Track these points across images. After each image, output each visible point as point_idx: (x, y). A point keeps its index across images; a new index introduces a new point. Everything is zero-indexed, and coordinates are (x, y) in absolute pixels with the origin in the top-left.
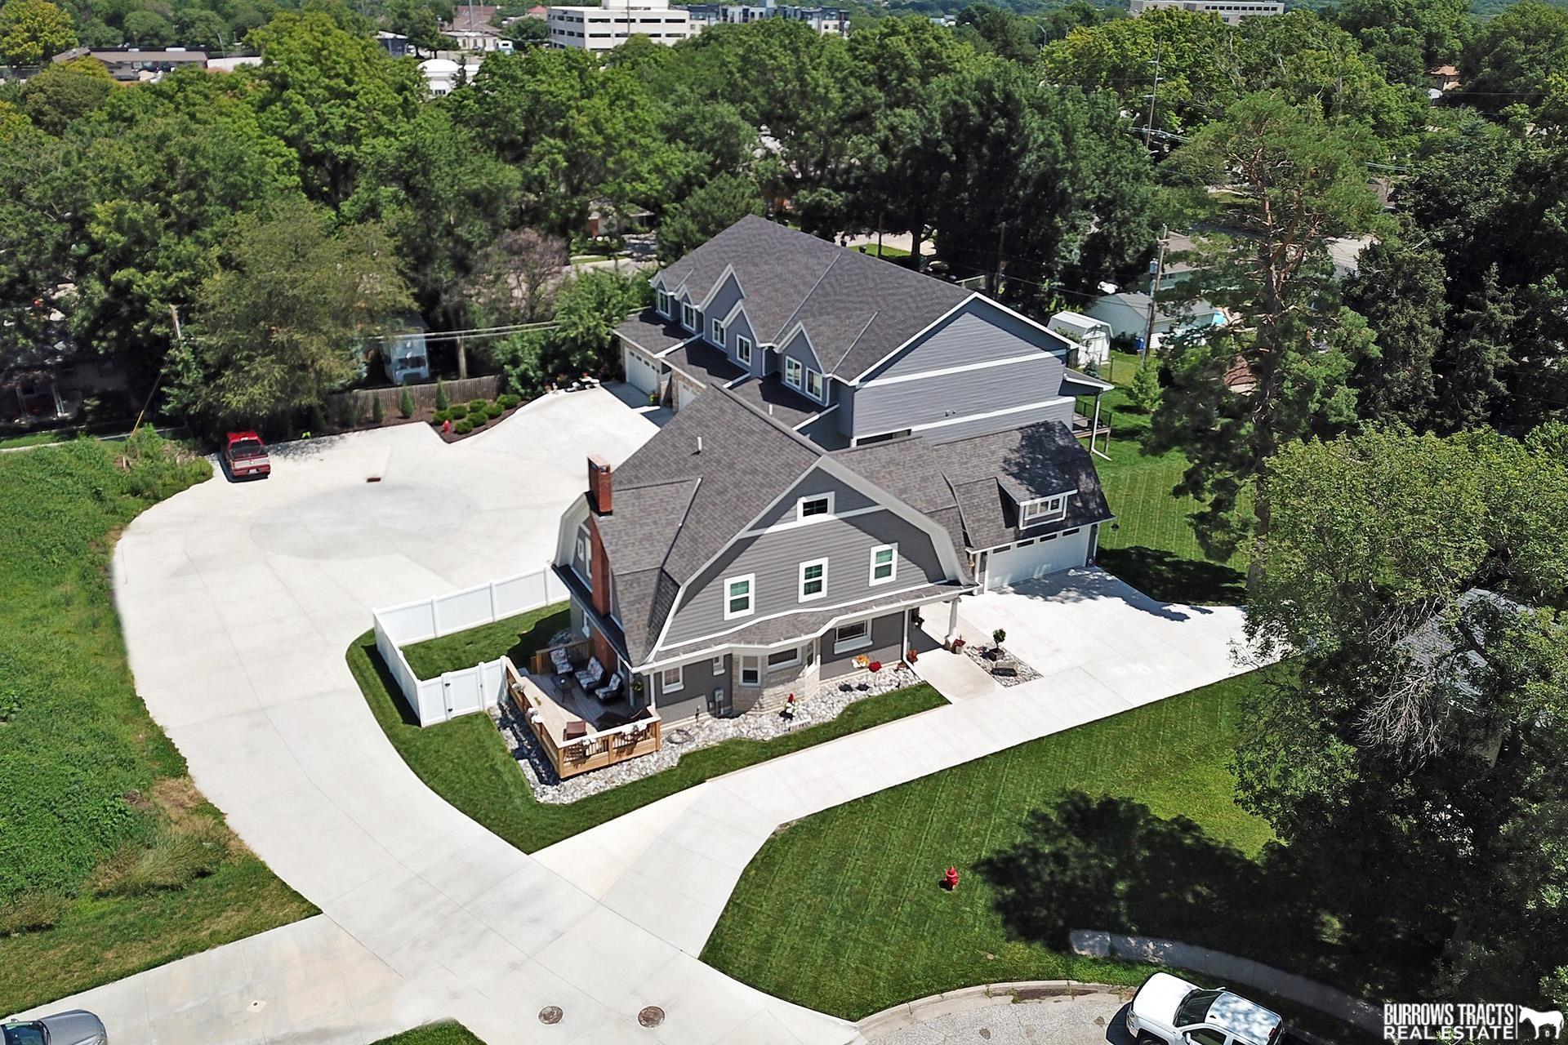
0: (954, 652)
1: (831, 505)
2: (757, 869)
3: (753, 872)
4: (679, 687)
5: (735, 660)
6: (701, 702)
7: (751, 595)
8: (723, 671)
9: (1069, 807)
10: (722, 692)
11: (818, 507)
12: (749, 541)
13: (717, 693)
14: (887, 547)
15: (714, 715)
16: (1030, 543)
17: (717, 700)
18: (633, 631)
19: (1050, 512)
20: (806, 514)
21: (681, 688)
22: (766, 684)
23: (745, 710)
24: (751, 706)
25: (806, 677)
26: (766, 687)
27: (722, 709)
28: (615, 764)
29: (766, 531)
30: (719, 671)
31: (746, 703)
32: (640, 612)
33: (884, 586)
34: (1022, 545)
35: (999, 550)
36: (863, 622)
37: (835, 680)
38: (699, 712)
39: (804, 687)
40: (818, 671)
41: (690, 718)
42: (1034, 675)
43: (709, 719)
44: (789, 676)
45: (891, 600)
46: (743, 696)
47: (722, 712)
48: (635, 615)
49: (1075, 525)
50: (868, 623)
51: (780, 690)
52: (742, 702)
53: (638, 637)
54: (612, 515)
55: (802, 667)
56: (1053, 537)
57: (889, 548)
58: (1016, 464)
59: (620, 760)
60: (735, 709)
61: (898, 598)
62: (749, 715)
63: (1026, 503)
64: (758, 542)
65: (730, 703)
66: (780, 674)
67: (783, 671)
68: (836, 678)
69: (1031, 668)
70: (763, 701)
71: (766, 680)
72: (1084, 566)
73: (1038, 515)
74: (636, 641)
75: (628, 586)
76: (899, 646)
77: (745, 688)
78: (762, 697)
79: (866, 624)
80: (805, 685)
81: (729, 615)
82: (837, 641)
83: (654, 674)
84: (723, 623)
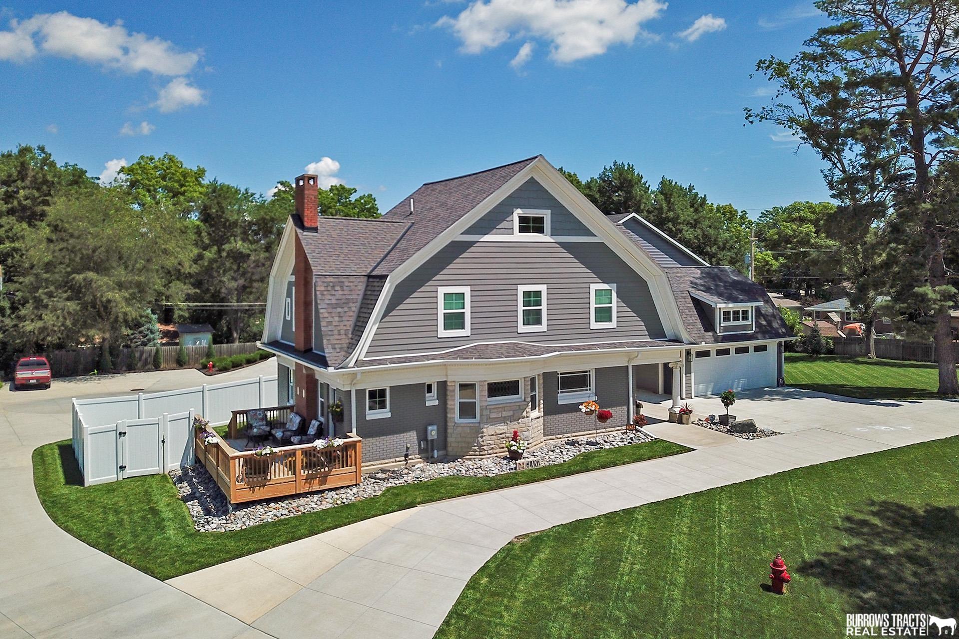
1: (547, 225)
2: (490, 576)
3: (484, 581)
4: (384, 414)
5: (449, 388)
6: (411, 438)
7: (467, 311)
8: (437, 403)
10: (435, 427)
11: (530, 225)
12: (464, 247)
13: (430, 428)
14: (606, 286)
15: (427, 459)
16: (726, 352)
17: (430, 438)
18: (333, 335)
19: (741, 322)
20: (522, 230)
21: (389, 415)
22: (487, 419)
23: (462, 454)
24: (469, 448)
25: (530, 419)
26: (487, 423)
27: (436, 451)
28: (305, 495)
29: (480, 239)
30: (432, 401)
31: (464, 445)
32: (342, 317)
33: (607, 331)
34: (720, 352)
35: (700, 354)
36: (586, 372)
37: (561, 438)
38: (409, 452)
39: (528, 430)
40: (541, 419)
41: (398, 459)
42: (773, 433)
43: (420, 463)
44: (511, 413)
45: (615, 346)
46: (459, 436)
47: (436, 456)
48: (337, 319)
49: (765, 338)
50: (591, 373)
51: (501, 427)
52: (458, 442)
53: (338, 342)
54: (317, 232)
55: (524, 407)
56: (745, 350)
57: (608, 288)
58: (702, 285)
59: (310, 490)
60: (451, 454)
61: (621, 345)
62: (467, 459)
63: (721, 306)
64: (472, 249)
65: (445, 446)
66: (500, 409)
67: (504, 407)
68: (561, 436)
69: (768, 429)
70: (483, 441)
71: (487, 415)
72: (776, 386)
73: (732, 323)
74: (336, 346)
75: (329, 288)
76: (625, 408)
77: (462, 425)
78: (482, 437)
79: (590, 375)
80: (530, 428)
81: (442, 333)
82: (560, 391)
83: (356, 390)
84: (435, 340)
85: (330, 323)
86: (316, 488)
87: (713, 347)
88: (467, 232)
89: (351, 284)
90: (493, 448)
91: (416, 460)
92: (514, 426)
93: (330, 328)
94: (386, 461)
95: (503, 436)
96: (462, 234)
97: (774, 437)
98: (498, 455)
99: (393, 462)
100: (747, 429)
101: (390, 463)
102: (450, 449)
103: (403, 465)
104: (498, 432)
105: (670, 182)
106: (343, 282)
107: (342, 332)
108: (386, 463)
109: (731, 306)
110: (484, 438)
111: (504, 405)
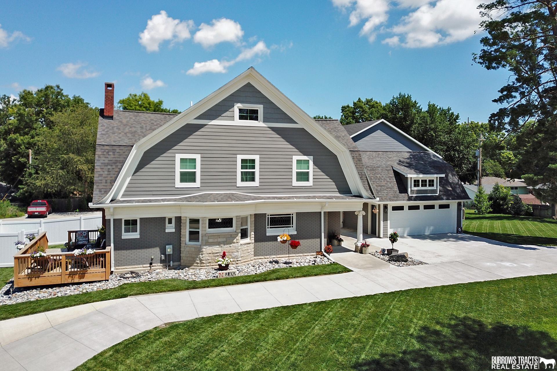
0: (361, 252)
1: (261, 115)
2: (117, 351)
3: (110, 353)
4: (136, 235)
5: (183, 221)
6: (155, 253)
7: (198, 170)
8: (174, 230)
9: (461, 327)
10: (171, 246)
11: (252, 115)
12: (196, 128)
13: (168, 247)
14: (305, 158)
15: (165, 267)
16: (417, 208)
17: (167, 253)
18: (102, 183)
19: (428, 188)
20: (241, 118)
21: (138, 237)
22: (206, 243)
23: (189, 265)
24: (194, 261)
25: (240, 244)
26: (206, 245)
27: (171, 262)
28: (67, 285)
29: (209, 122)
30: (170, 229)
31: (190, 259)
32: (110, 172)
33: (304, 188)
34: (411, 208)
35: (395, 208)
36: (290, 215)
37: (268, 258)
38: (153, 262)
39: (238, 252)
40: (252, 246)
41: (144, 266)
42: (421, 263)
43: (160, 269)
44: (225, 239)
45: (309, 197)
46: (188, 253)
47: (171, 265)
48: (106, 173)
49: (448, 199)
50: (293, 216)
51: (216, 249)
52: (187, 257)
53: (104, 187)
54: (112, 119)
55: (235, 236)
56: (432, 207)
57: (308, 159)
58: (407, 163)
59: (72, 282)
60: (182, 264)
61: (314, 197)
62: (192, 269)
63: (412, 175)
64: (202, 130)
65: (179, 259)
66: (216, 237)
67: (219, 235)
68: (268, 257)
69: (418, 260)
70: (203, 257)
71: (206, 240)
72: (456, 232)
73: (420, 188)
74: (102, 190)
75: (105, 153)
76: (319, 240)
77: (189, 246)
78: (202, 254)
79: (292, 217)
80: (239, 250)
81: (178, 184)
82: (269, 226)
83: (114, 219)
84: (173, 189)
85: (101, 175)
86: (76, 280)
87: (406, 204)
88: (199, 118)
89: (121, 151)
90: (210, 262)
91: (158, 267)
92: (226, 248)
93: (100, 178)
94: (136, 266)
95: (218, 254)
96: (195, 119)
97: (420, 266)
98: (213, 267)
99: (141, 267)
100: (401, 259)
101: (139, 267)
102: (182, 261)
103: (148, 269)
104: (214, 252)
105: (434, 105)
106: (115, 150)
107: (109, 181)
108: (136, 268)
109: (421, 177)
110: (203, 255)
111: (219, 234)
